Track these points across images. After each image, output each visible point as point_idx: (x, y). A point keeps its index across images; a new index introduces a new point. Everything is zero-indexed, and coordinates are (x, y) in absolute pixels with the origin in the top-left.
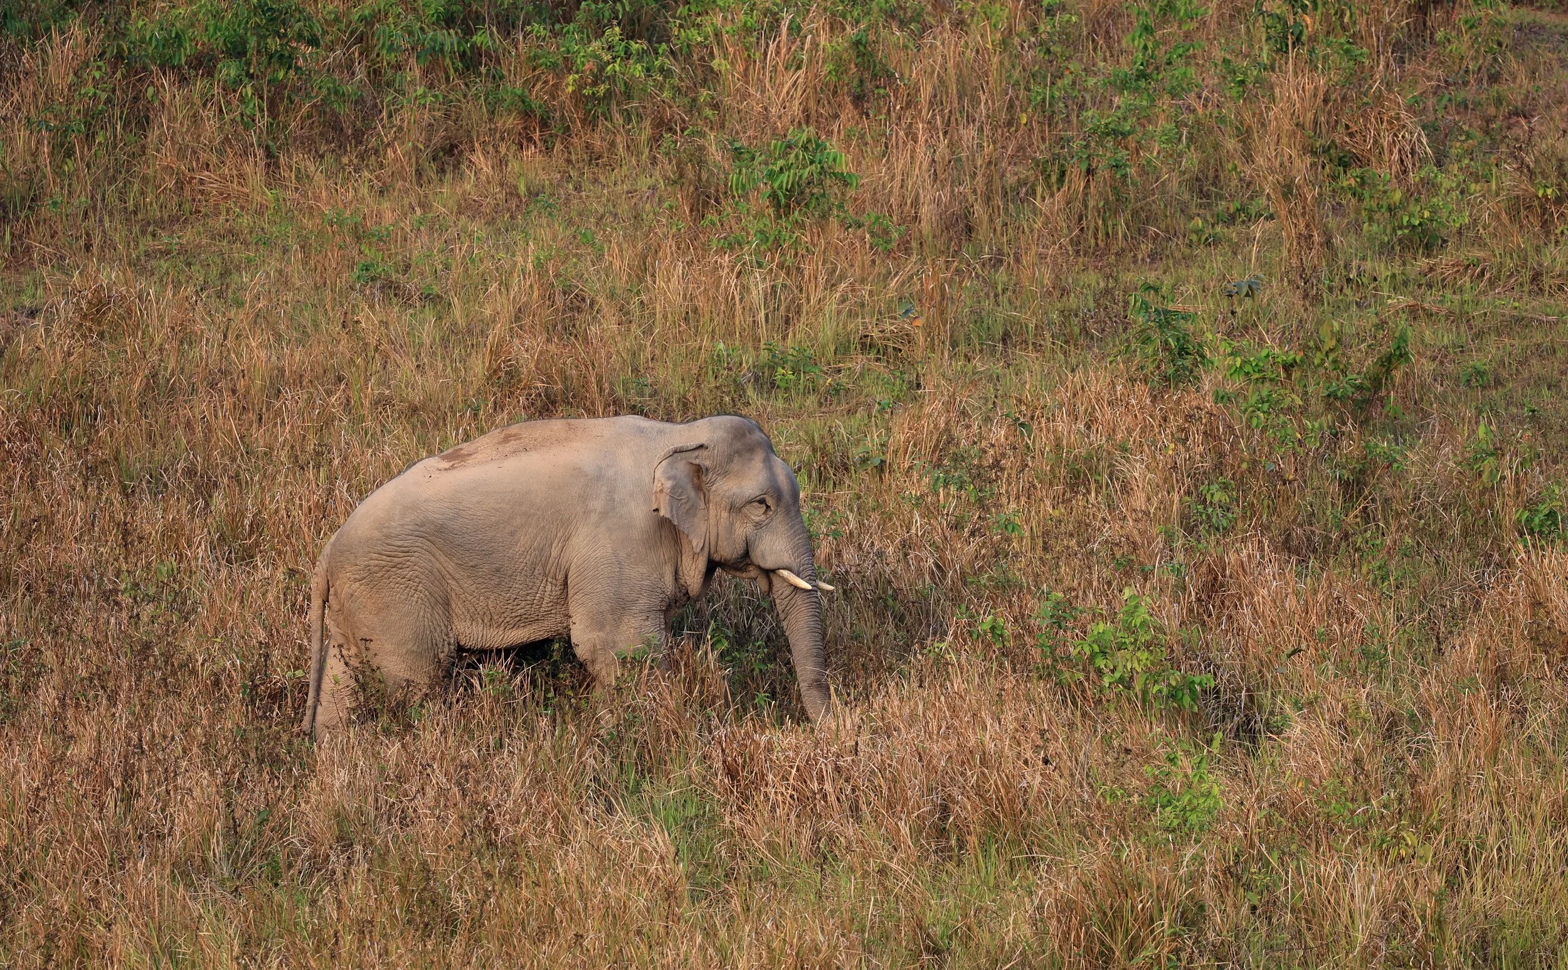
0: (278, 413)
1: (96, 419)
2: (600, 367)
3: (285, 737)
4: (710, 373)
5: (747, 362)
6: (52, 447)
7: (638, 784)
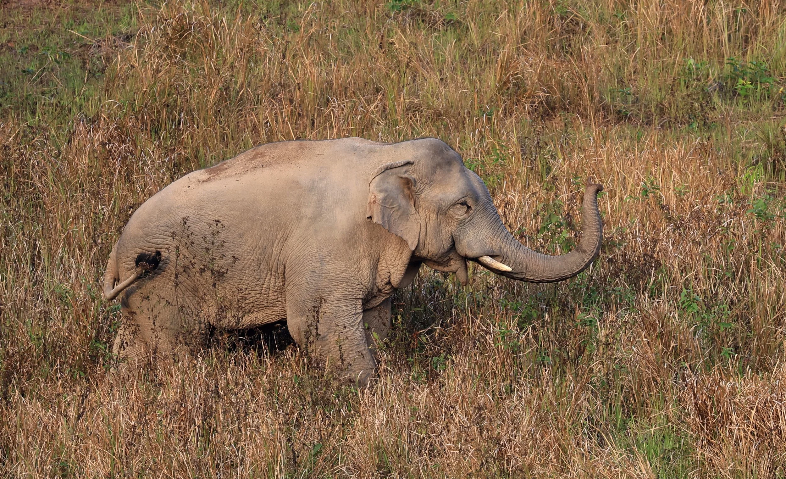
0: (327, 119)
1: (179, 124)
2: (591, 79)
3: (335, 384)
4: (683, 83)
5: (713, 74)
6: (143, 147)
7: (624, 423)
